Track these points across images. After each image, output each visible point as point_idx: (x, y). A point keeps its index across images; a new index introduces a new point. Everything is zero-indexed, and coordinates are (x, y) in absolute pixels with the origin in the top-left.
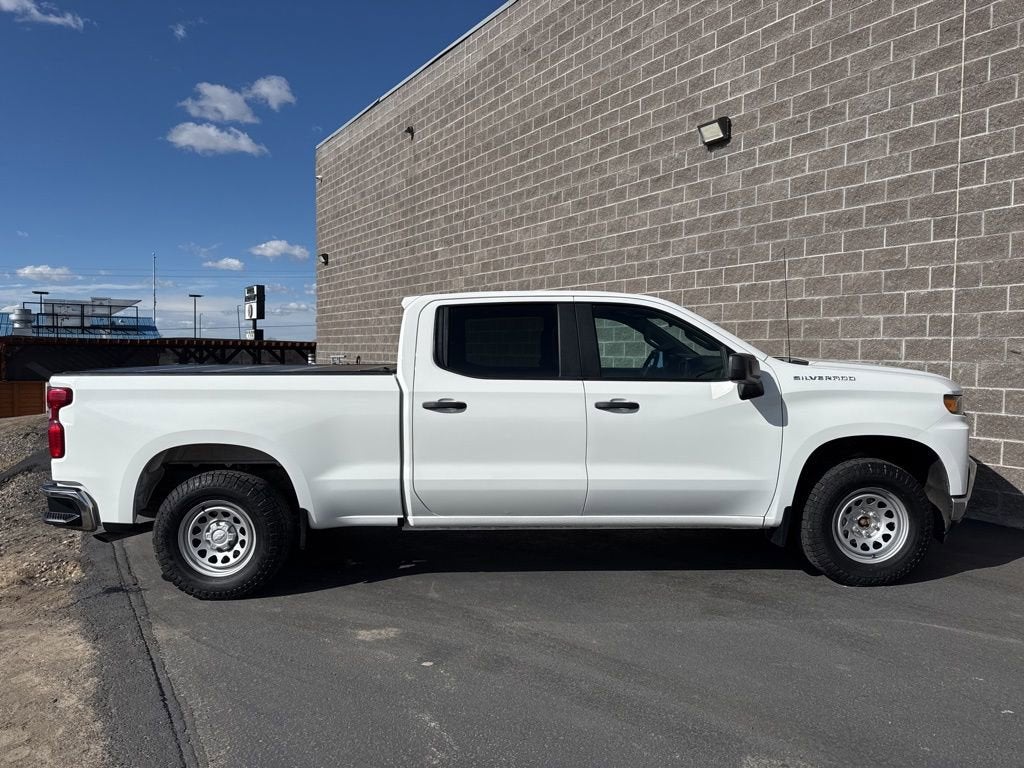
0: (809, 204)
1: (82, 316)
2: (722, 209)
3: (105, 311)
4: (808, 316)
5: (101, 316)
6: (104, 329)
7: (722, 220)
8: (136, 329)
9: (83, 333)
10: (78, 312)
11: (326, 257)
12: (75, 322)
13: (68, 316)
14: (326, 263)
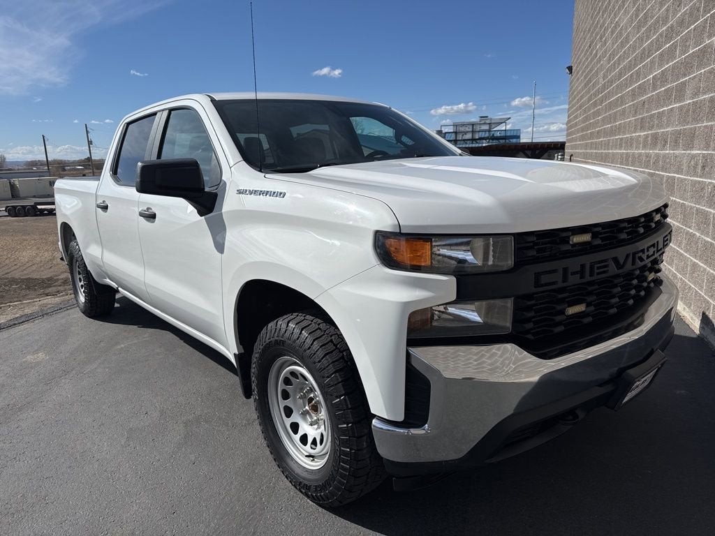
1: (473, 132)
3: (486, 127)
5: (485, 131)
6: (486, 140)
8: (505, 138)
9: (472, 143)
10: (471, 130)
12: (469, 136)
13: (466, 133)
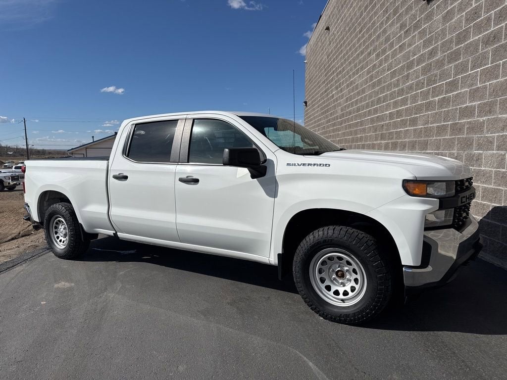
0: (473, 30)
2: (432, 45)
4: (469, 118)
7: (431, 53)
11: (306, 103)
14: (306, 105)
